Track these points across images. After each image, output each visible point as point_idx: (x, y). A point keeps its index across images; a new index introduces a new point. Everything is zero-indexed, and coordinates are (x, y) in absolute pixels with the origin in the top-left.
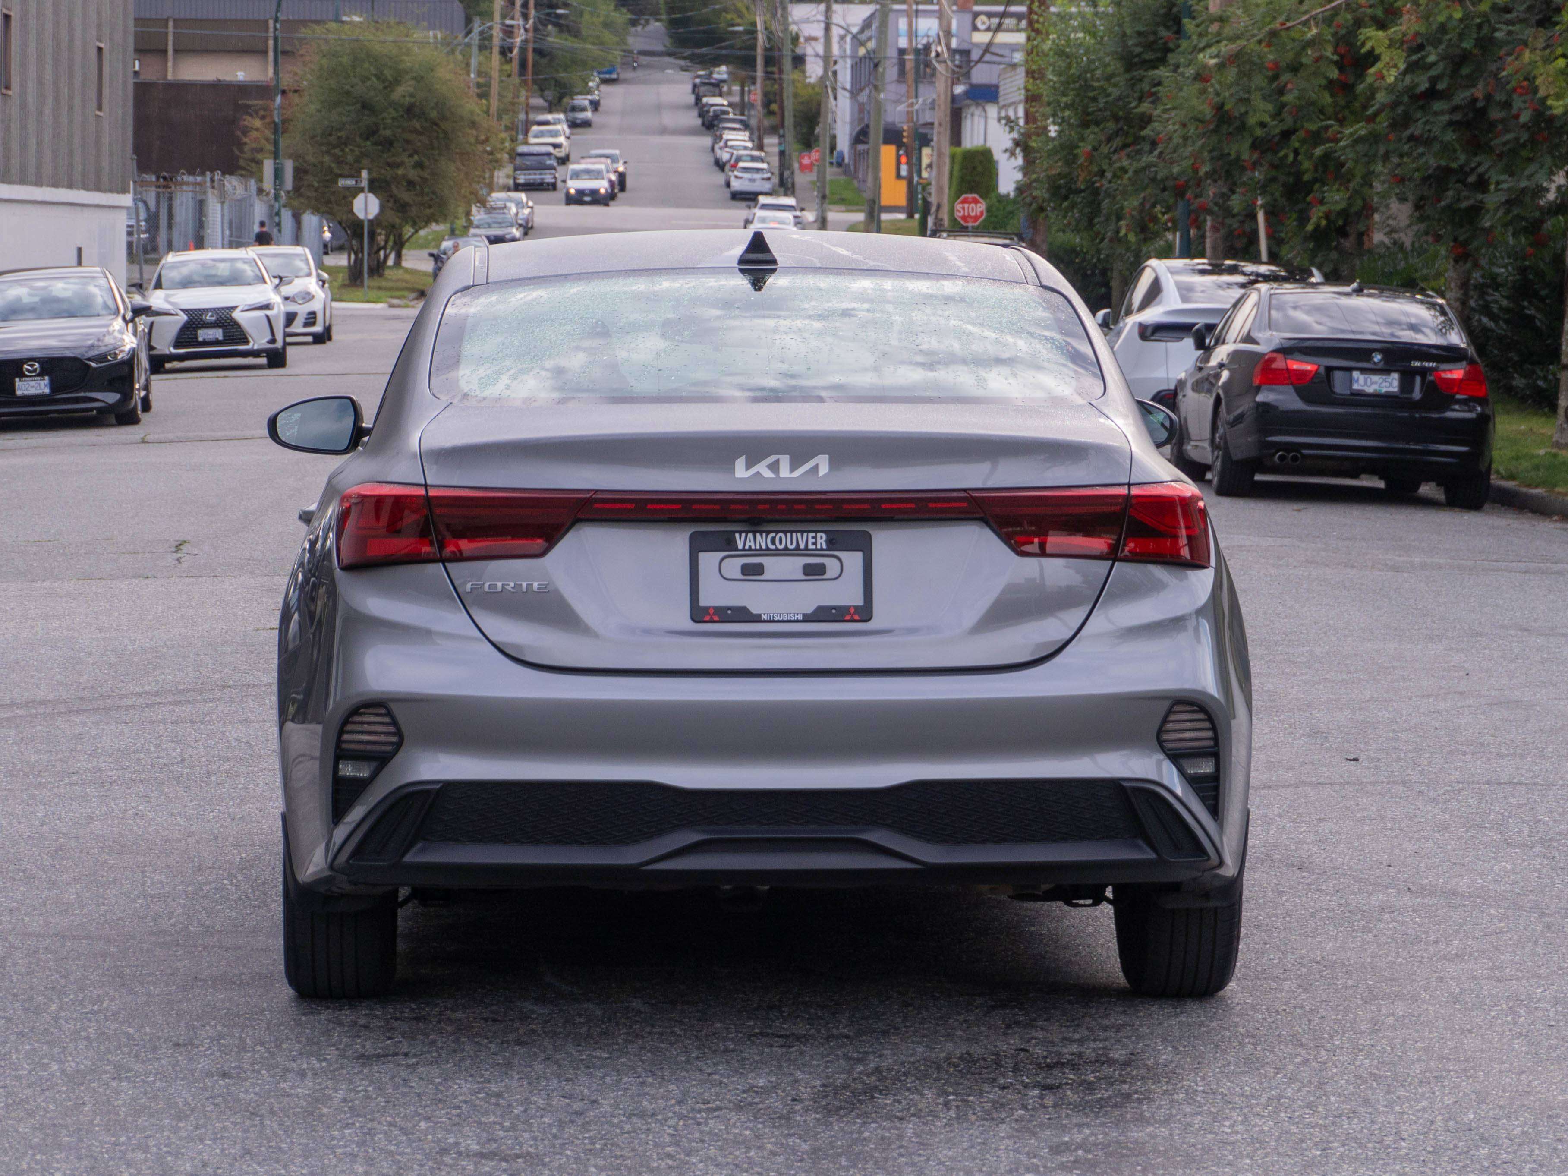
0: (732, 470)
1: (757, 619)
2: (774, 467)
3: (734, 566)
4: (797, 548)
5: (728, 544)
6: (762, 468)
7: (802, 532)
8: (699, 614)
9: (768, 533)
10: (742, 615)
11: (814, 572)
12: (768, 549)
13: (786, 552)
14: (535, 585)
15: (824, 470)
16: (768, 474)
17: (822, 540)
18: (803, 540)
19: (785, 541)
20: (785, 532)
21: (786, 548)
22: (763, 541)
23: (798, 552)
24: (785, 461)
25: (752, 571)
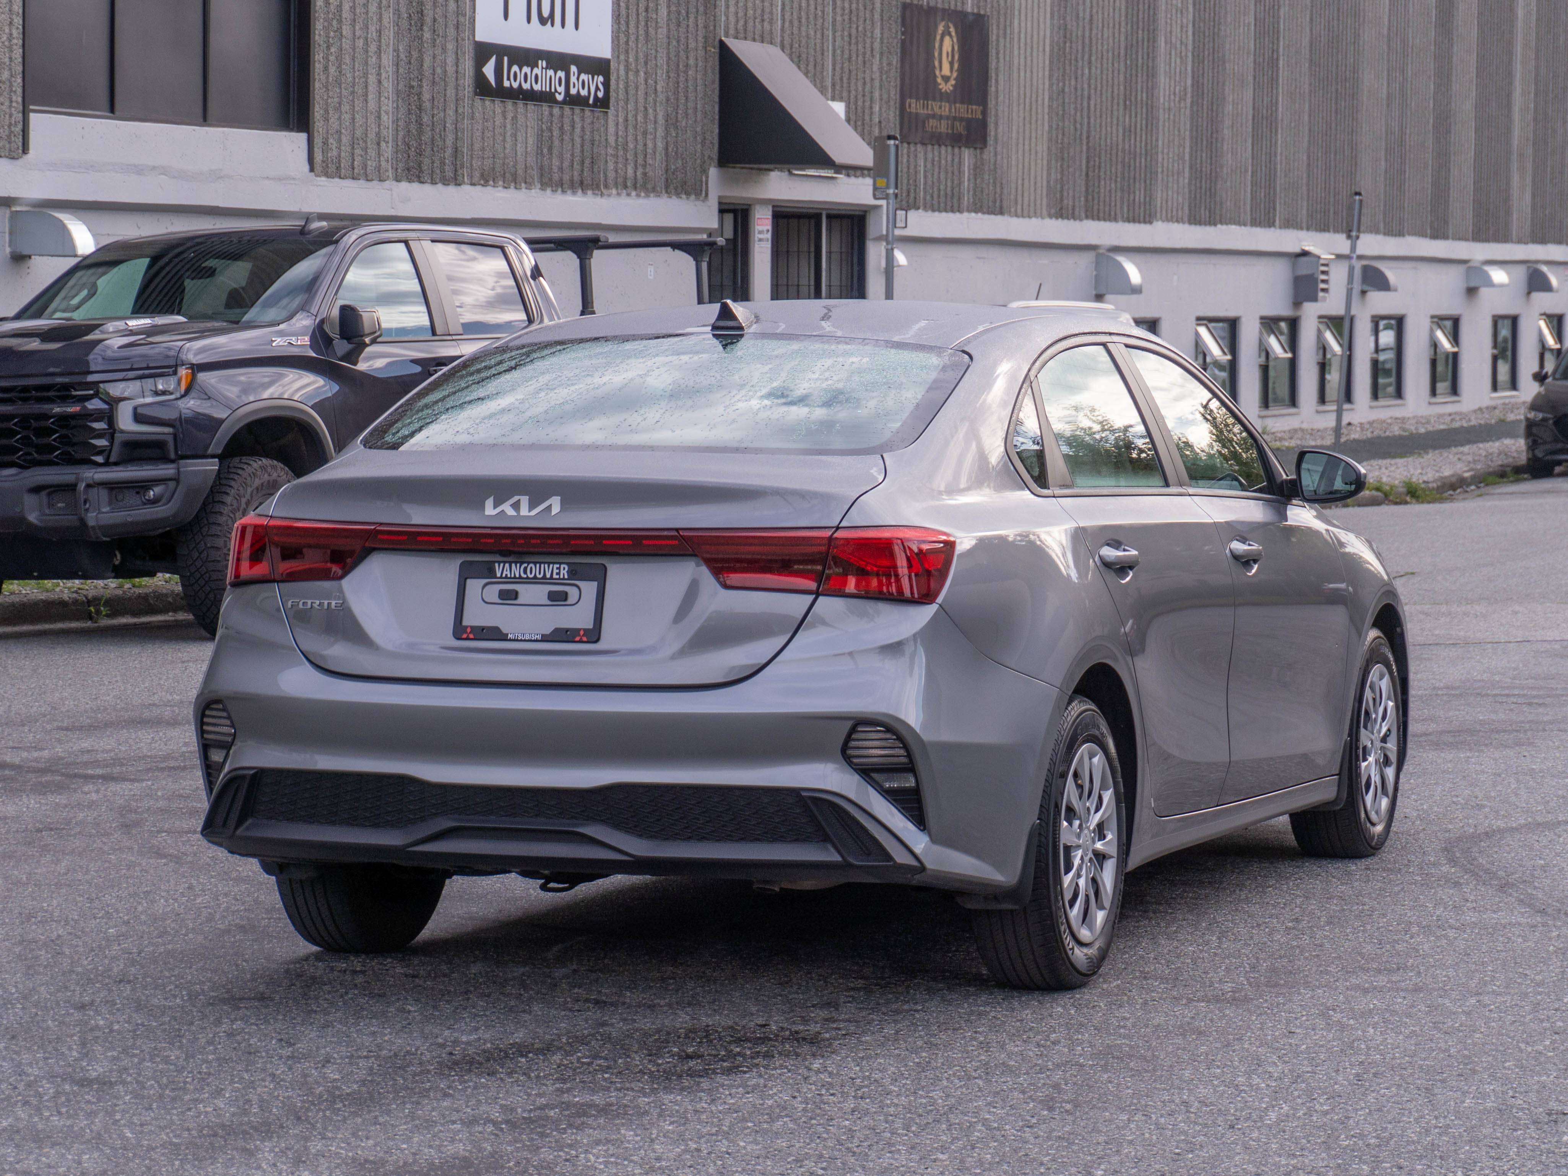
0: (482, 507)
1: (504, 638)
2: (516, 506)
3: (493, 592)
4: (544, 577)
5: (490, 572)
6: (507, 508)
7: (549, 564)
8: (460, 631)
9: (522, 563)
10: (494, 634)
11: (557, 598)
12: (520, 577)
13: (535, 581)
14: (333, 603)
15: (556, 509)
16: (511, 512)
17: (564, 571)
18: (550, 570)
19: (535, 570)
20: (535, 563)
21: (535, 577)
22: (517, 571)
23: (544, 581)
24: (525, 500)
25: (508, 597)
